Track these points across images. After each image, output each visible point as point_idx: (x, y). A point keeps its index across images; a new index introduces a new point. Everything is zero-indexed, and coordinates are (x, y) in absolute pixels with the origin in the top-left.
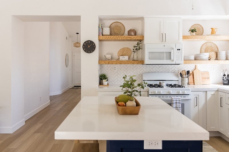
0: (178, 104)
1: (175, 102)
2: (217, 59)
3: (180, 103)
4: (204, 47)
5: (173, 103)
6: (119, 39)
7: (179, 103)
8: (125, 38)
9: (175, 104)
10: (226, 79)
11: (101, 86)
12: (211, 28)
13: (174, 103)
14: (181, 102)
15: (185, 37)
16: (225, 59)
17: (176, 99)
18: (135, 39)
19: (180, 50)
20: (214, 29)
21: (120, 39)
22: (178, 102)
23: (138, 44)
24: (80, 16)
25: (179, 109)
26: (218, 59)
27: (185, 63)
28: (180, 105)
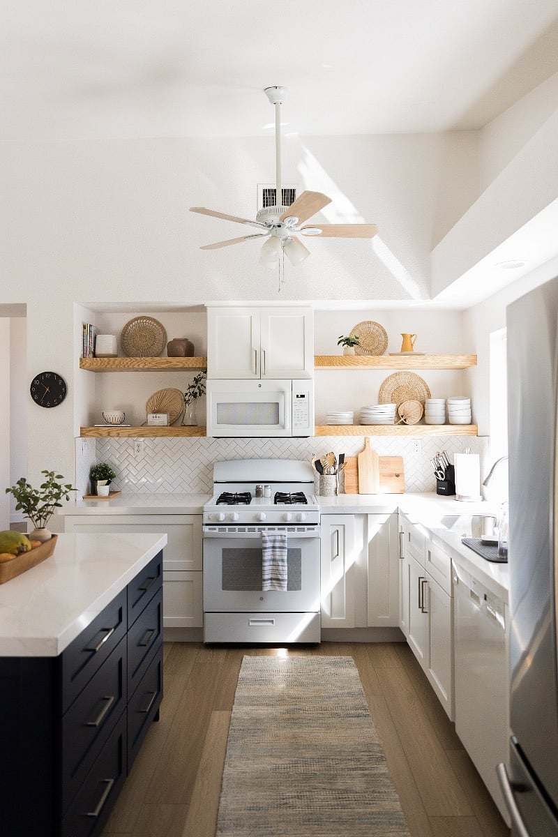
0: (278, 552)
1: (269, 545)
2: (423, 421)
3: (283, 548)
4: (391, 387)
5: (265, 548)
6: (136, 366)
7: (280, 548)
8: (154, 363)
9: (271, 550)
10: (443, 479)
11: (93, 499)
12: (403, 335)
13: (269, 548)
14: (286, 545)
15: (321, 361)
16: (443, 422)
17: (272, 538)
18: (181, 365)
19: (303, 396)
20: (409, 336)
21: (141, 366)
22: (277, 544)
23: (196, 380)
24: (25, 304)
25: (280, 563)
26: (427, 422)
27: (320, 433)
28: (286, 554)
